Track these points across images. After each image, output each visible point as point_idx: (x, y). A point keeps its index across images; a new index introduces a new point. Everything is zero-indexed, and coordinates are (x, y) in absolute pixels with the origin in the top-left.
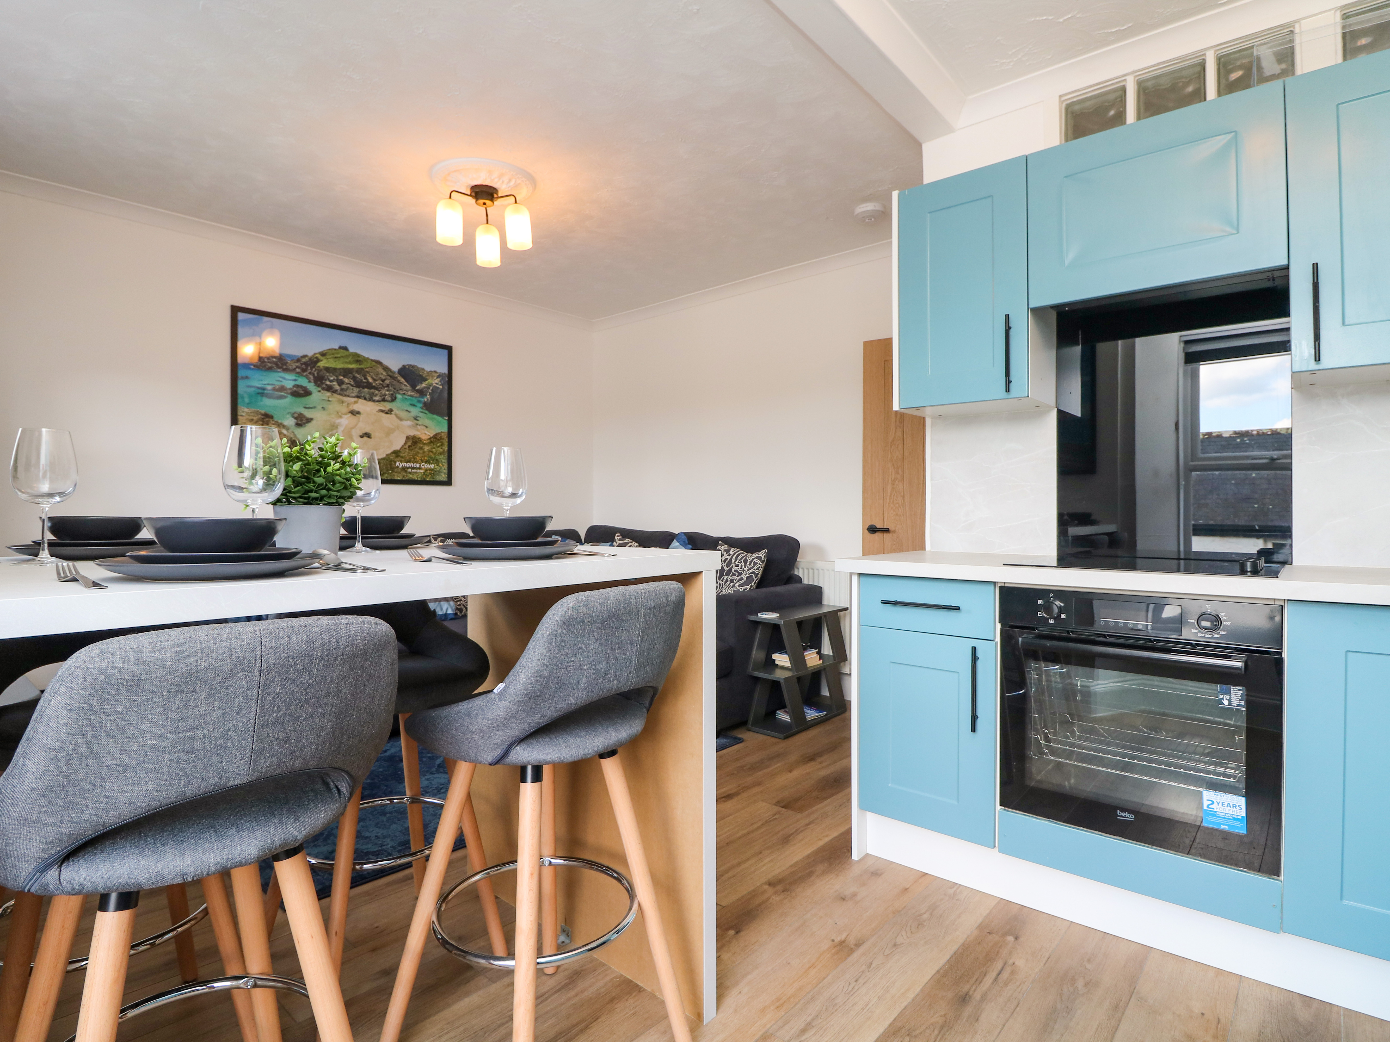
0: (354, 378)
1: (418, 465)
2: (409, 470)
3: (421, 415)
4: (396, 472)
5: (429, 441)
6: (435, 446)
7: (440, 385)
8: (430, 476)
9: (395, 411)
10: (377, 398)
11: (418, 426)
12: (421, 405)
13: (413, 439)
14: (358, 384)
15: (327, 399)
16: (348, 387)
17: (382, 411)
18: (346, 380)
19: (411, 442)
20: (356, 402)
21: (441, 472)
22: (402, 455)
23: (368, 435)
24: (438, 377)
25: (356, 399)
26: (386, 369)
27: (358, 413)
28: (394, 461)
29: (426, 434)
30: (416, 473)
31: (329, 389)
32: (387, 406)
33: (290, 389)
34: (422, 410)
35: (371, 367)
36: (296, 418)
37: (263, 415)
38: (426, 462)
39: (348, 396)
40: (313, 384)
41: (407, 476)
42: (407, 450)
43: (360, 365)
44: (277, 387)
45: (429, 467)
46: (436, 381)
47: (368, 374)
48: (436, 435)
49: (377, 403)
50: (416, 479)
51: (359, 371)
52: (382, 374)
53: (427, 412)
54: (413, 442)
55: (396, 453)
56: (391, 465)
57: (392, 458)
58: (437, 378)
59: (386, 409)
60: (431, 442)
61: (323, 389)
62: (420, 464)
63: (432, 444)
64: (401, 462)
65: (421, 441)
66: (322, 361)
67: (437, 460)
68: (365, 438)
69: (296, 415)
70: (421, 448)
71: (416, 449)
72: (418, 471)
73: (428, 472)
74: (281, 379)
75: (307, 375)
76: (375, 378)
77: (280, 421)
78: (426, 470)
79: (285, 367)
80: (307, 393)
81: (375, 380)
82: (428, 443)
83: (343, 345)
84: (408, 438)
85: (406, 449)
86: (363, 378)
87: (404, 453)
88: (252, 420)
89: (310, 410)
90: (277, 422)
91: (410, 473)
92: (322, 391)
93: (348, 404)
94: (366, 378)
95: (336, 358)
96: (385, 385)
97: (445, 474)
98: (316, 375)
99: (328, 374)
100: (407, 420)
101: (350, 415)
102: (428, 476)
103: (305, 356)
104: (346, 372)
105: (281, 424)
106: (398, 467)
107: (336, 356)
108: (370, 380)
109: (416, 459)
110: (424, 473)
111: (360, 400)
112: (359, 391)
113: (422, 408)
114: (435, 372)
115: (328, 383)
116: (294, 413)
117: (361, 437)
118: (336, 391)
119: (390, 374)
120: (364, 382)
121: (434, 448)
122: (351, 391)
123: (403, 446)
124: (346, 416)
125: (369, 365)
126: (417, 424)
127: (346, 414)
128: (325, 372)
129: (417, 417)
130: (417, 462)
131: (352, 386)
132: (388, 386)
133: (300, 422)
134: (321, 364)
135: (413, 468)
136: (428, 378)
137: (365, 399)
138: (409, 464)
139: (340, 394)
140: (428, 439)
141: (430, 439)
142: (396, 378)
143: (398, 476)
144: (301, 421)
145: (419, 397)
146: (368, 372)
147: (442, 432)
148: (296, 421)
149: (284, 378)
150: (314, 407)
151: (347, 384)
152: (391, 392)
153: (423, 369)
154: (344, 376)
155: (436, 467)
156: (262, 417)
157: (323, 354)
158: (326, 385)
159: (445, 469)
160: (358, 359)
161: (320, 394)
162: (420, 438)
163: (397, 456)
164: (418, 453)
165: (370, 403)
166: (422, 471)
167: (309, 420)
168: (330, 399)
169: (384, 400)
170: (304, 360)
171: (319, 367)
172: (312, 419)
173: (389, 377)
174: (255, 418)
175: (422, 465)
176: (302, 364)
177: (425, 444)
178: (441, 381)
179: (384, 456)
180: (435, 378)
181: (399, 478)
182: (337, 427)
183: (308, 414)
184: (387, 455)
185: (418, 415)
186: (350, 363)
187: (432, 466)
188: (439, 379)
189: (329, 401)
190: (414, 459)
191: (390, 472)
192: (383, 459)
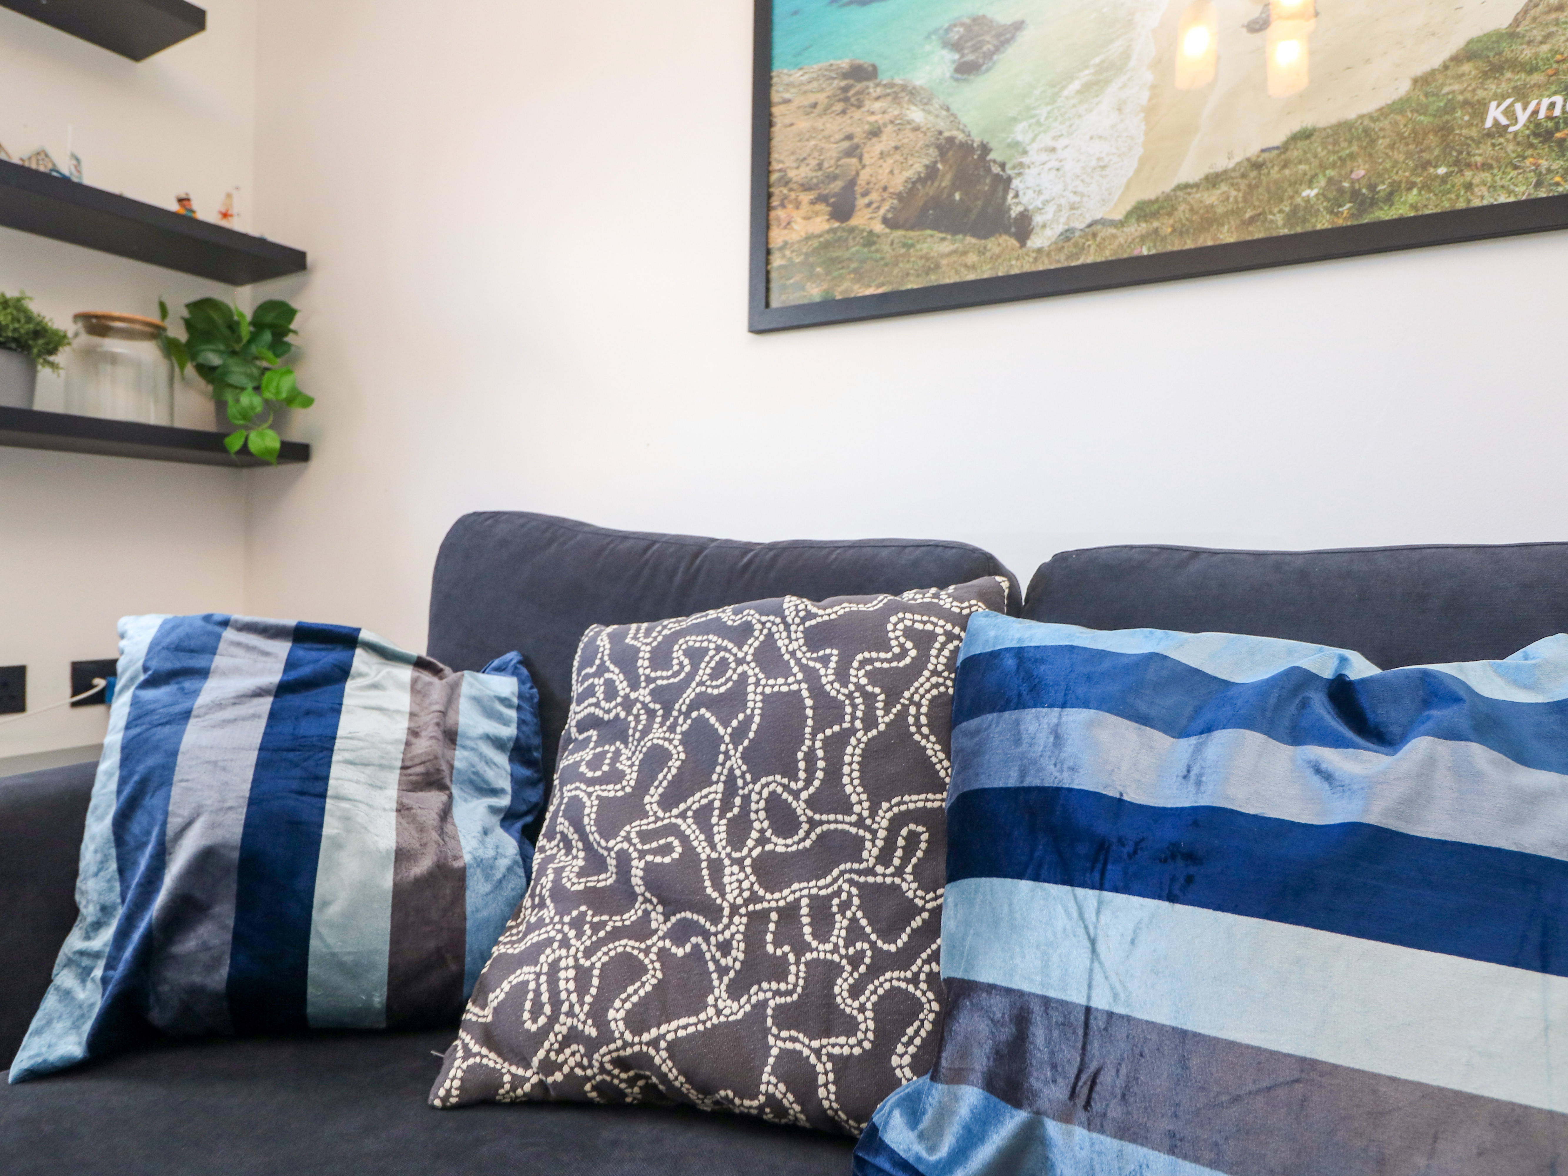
4: (1486, 167)
22: (1526, 53)
28: (1467, 104)
36: (956, 46)
37: (845, 76)
55: (1488, 55)
56: (1445, 131)
57: (1452, 87)
64: (1522, 94)
69: (957, 33)
77: (898, 80)
87: (1546, 37)
88: (815, 105)
90: (891, 85)
105: (904, 88)
106: (1500, 130)
116: (948, 30)
133: (970, 57)
143: (1494, 188)
144: (976, 49)
148: (957, 56)
156: (843, 83)
163: (1495, 70)
167: (1007, 34)
172: (1019, 26)
174: (821, 97)
179: (1403, 88)
184: (1422, 81)
191: (1442, 171)
192: (1398, 107)
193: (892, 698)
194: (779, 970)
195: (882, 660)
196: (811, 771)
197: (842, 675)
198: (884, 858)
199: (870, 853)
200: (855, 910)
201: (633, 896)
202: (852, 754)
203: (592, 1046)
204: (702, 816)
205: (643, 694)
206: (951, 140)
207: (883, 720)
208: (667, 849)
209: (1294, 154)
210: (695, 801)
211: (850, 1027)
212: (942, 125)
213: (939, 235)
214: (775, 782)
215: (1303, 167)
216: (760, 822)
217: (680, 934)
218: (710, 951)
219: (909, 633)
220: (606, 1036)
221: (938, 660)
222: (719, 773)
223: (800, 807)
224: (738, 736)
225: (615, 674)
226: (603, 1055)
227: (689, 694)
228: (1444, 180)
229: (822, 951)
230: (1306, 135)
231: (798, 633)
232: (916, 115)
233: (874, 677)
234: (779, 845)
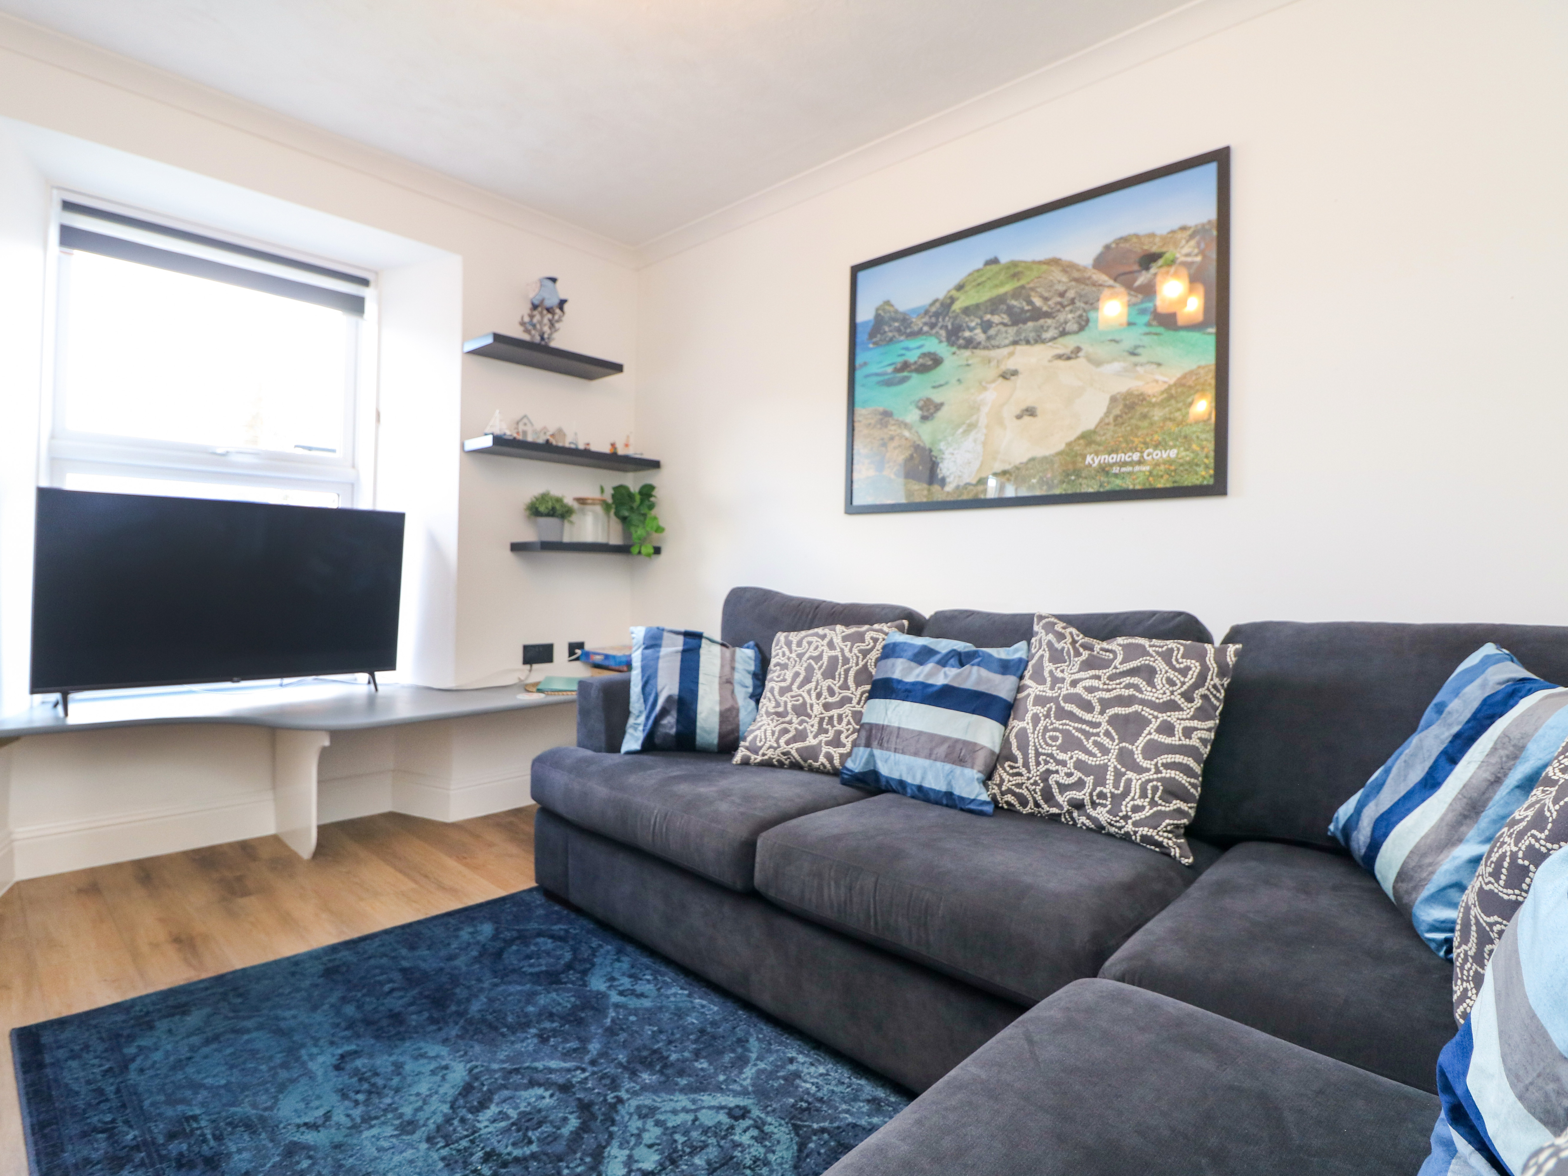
0: (1010, 311)
1: (1136, 456)
2: (1116, 470)
3: (1146, 340)
4: (1086, 478)
5: (1165, 395)
6: (1180, 405)
7: (1196, 255)
8: (1166, 477)
9: (1086, 348)
10: (1047, 335)
11: (1139, 369)
12: (1146, 318)
13: (1125, 399)
14: (1017, 319)
15: (965, 363)
16: (999, 331)
17: (1059, 357)
18: (996, 319)
19: (1121, 407)
20: (1011, 354)
21: (1197, 465)
22: (1098, 439)
23: (1030, 412)
24: (1192, 237)
25: (1011, 348)
26: (1068, 268)
27: (1015, 373)
28: (1081, 455)
29: (1157, 381)
30: (1130, 473)
31: (970, 344)
32: (1068, 344)
33: (915, 363)
34: (1147, 330)
35: (1040, 277)
36: (921, 409)
37: (881, 414)
38: (1156, 447)
39: (998, 347)
40: (945, 344)
41: (1109, 483)
42: (1111, 427)
43: (1019, 280)
44: (899, 366)
45: (1165, 455)
46: (1186, 250)
47: (1033, 294)
48: (1184, 377)
49: (1050, 344)
50: (1131, 487)
51: (1017, 293)
52: (1059, 282)
53: (1160, 330)
54: (1125, 406)
55: (1087, 438)
56: (1074, 463)
57: (1077, 448)
58: (1187, 241)
59: (1067, 351)
60: (1171, 397)
61: (960, 347)
62: (1142, 452)
63: (1173, 402)
64: (1097, 453)
65: (1144, 399)
66: (958, 299)
67: (1186, 437)
68: (1027, 419)
69: (921, 404)
70: (1144, 416)
71: (1133, 421)
72: (1137, 468)
73: (1162, 467)
74: (903, 352)
75: (937, 333)
76: (1046, 295)
77: (901, 419)
78: (1157, 465)
79: (908, 331)
80: (937, 361)
81: (1046, 299)
82: (1162, 401)
83: (990, 256)
84: (1113, 400)
85: (1108, 424)
86: (1024, 304)
87: (1104, 434)
88: (870, 424)
89: (940, 389)
90: (897, 420)
91: (1116, 475)
92: (958, 352)
93: (998, 362)
94: (1030, 303)
95: (979, 284)
96: (1066, 303)
97: (1207, 467)
98: (950, 327)
99: (967, 319)
100: (1114, 360)
101: (1001, 380)
102: (1162, 477)
103: (936, 301)
104: (995, 305)
105: (902, 422)
106: (1090, 465)
107: (980, 280)
108: (1038, 302)
109: (1133, 442)
110: (1151, 472)
111: (1019, 348)
112: (1017, 331)
113: (1148, 324)
114: (1183, 229)
115: (967, 334)
116: (918, 401)
117: (1019, 417)
118: (979, 343)
119: (1076, 275)
120: (1028, 311)
121: (1179, 410)
122: (1004, 335)
123: (1102, 420)
124: (993, 385)
125: (1035, 274)
126: (1136, 365)
127: (993, 381)
128: (964, 316)
129: (1137, 347)
130: (1134, 449)
131: (1005, 325)
132: (1072, 302)
133: (926, 414)
134: (957, 306)
135: (1125, 464)
136: (1164, 250)
137: (1028, 342)
138: (1115, 456)
139: (986, 348)
140: (1163, 392)
141: (1167, 390)
142: (1089, 278)
143: (1088, 486)
145: (1142, 302)
146: (1032, 289)
147: (1199, 367)
149: (907, 349)
150: (947, 383)
151: (997, 325)
152: (1079, 313)
153: (1152, 235)
154: (992, 313)
155: (1184, 454)
156: (881, 417)
157: (960, 287)
158: (964, 339)
159: (1207, 457)
160: (1015, 270)
161: (955, 357)
162: (1142, 394)
163: (1090, 443)
164: (1138, 428)
165: (1038, 348)
166: (1146, 468)
167: (938, 407)
168: (970, 362)
169: (1063, 333)
170: (933, 309)
171: (954, 311)
172: (942, 404)
173: (1073, 283)
174: (873, 421)
175: (1145, 455)
176: (930, 317)
177: (1154, 405)
178: (1198, 245)
179: (1063, 446)
180: (1184, 242)
181: (1091, 490)
182: (978, 409)
183: (937, 397)
184: (1069, 445)
185: (1138, 343)
186: (1002, 284)
187: (1173, 453)
188: (1193, 243)
189: (968, 365)
190: (1127, 442)
191: (1073, 478)
192: (1060, 453)
193: (864, 657)
194: (826, 731)
195: (863, 646)
196: (840, 678)
197: (851, 651)
198: (858, 703)
199: (855, 701)
200: (850, 718)
201: (788, 713)
202: (852, 674)
203: (775, 749)
204: (809, 692)
205: (793, 655)
206: (918, 445)
207: (861, 664)
208: (797, 700)
209: (1030, 466)
210: (807, 687)
211: (844, 746)
212: (916, 439)
213: (914, 482)
214: (829, 682)
215: (1032, 471)
216: (825, 693)
217: (800, 723)
218: (808, 727)
219: (872, 638)
220: (779, 747)
221: (879, 646)
222: (814, 679)
223: (836, 689)
224: (820, 668)
225: (785, 649)
226: (778, 751)
227: (807, 656)
228: (1073, 481)
229: (838, 727)
230: (1033, 459)
231: (840, 637)
232: (907, 433)
233: (860, 651)
234: (830, 700)
